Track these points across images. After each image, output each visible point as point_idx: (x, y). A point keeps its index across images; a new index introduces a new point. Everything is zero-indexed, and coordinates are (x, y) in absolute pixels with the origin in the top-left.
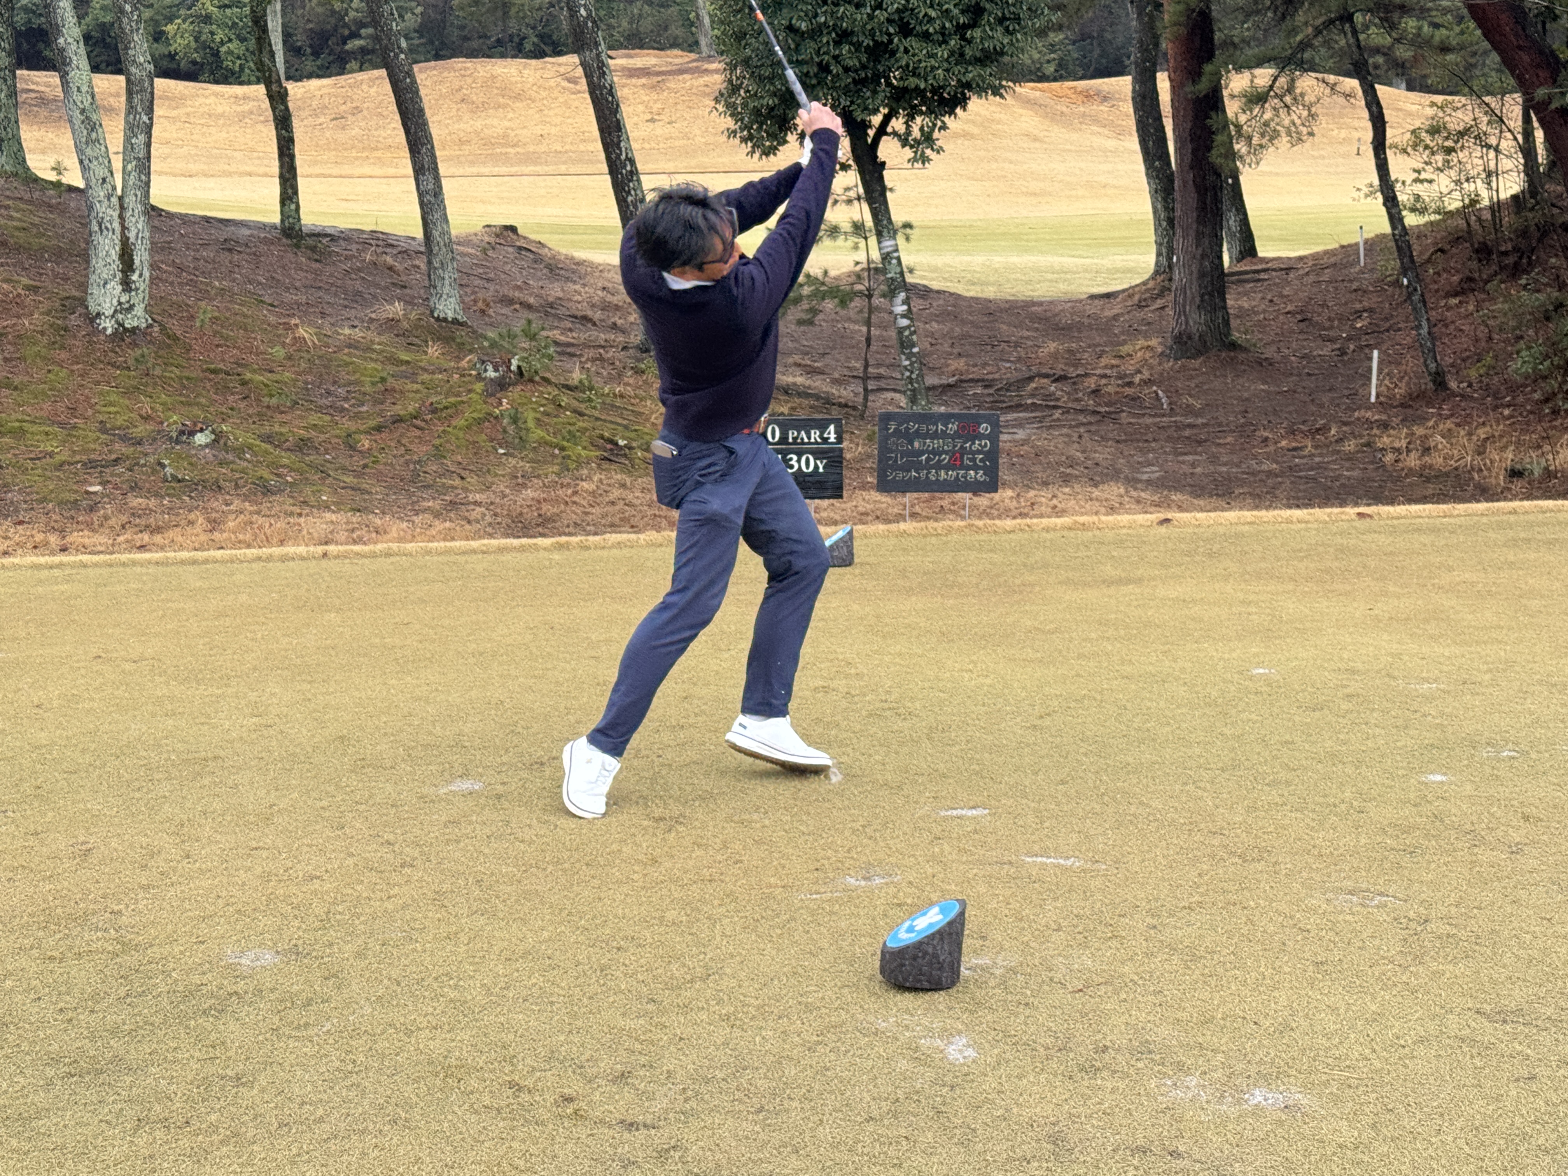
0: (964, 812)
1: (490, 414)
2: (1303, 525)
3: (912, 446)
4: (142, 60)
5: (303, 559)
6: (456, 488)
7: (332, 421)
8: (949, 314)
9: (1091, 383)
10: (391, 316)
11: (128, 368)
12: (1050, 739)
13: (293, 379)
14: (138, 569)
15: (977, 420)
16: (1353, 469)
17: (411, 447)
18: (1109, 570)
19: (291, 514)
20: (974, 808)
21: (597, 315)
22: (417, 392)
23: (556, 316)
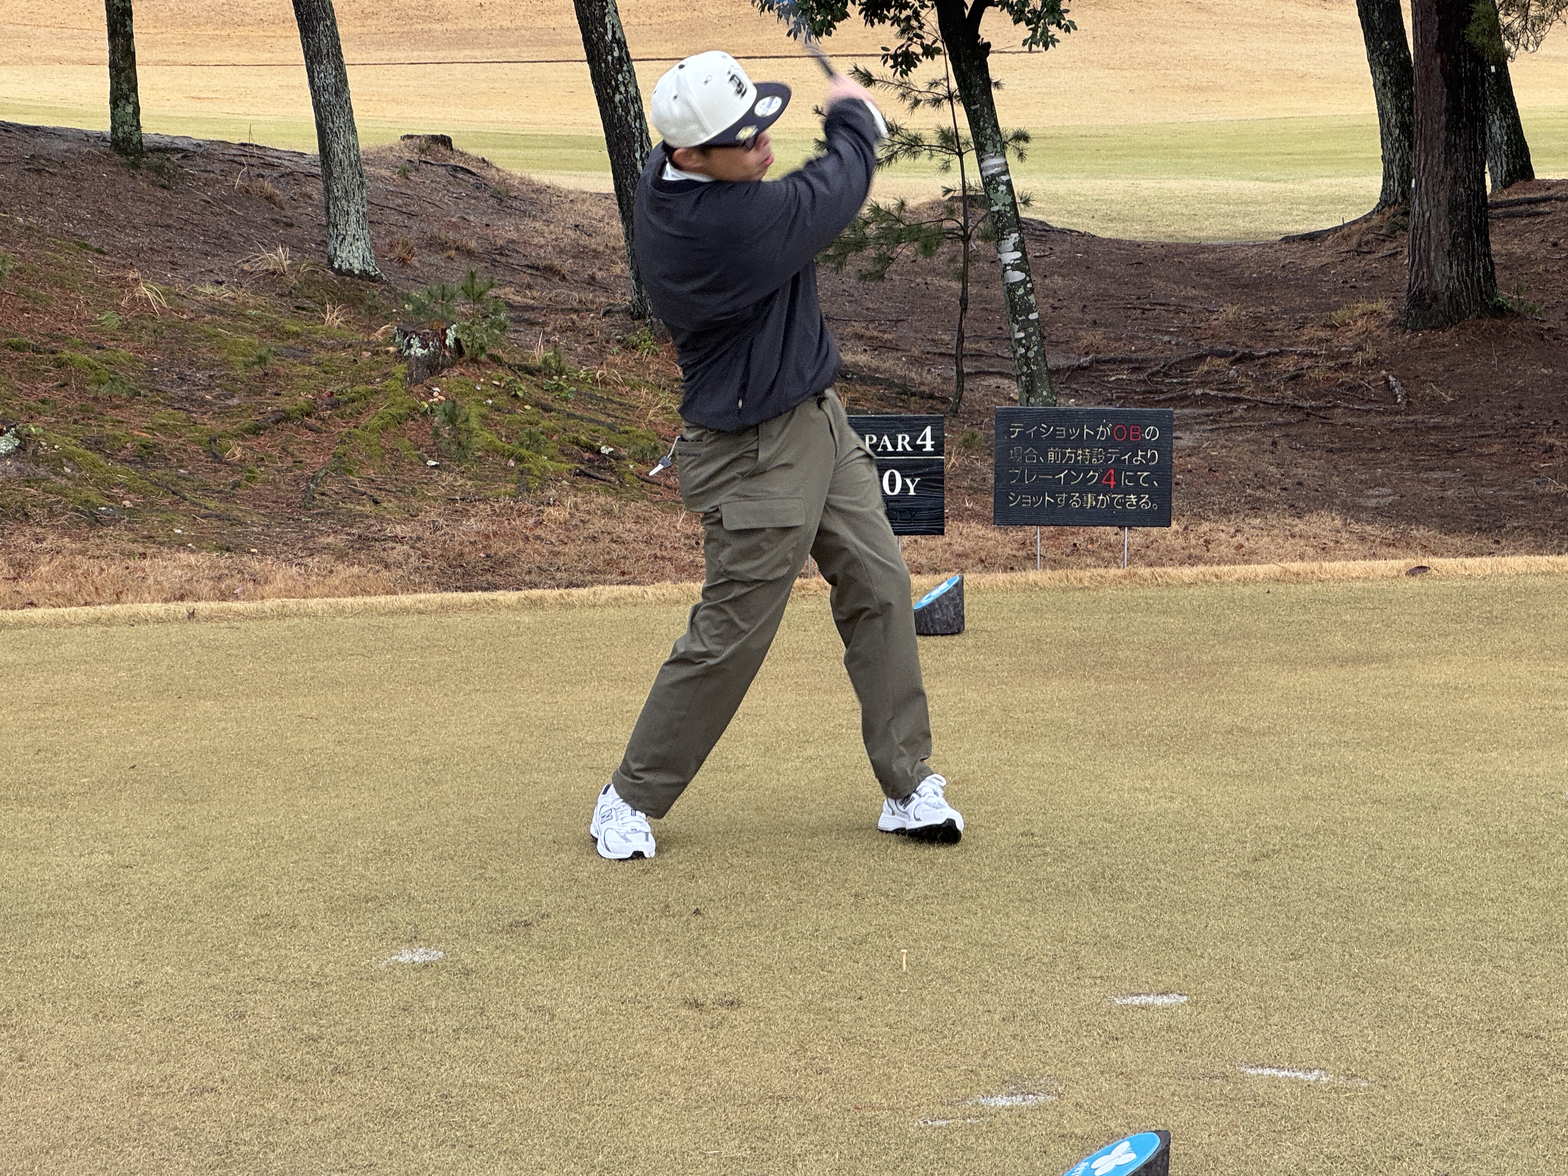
0: (1150, 999)
1: (415, 409)
3: (1046, 458)
5: (159, 620)
6: (368, 517)
7: (188, 419)
8: (1078, 264)
10: (271, 267)
12: (1271, 892)
13: (130, 359)
15: (1140, 421)
17: (302, 457)
18: (1339, 642)
19: (130, 555)
20: (1164, 993)
21: (567, 265)
22: (308, 377)
23: (507, 266)
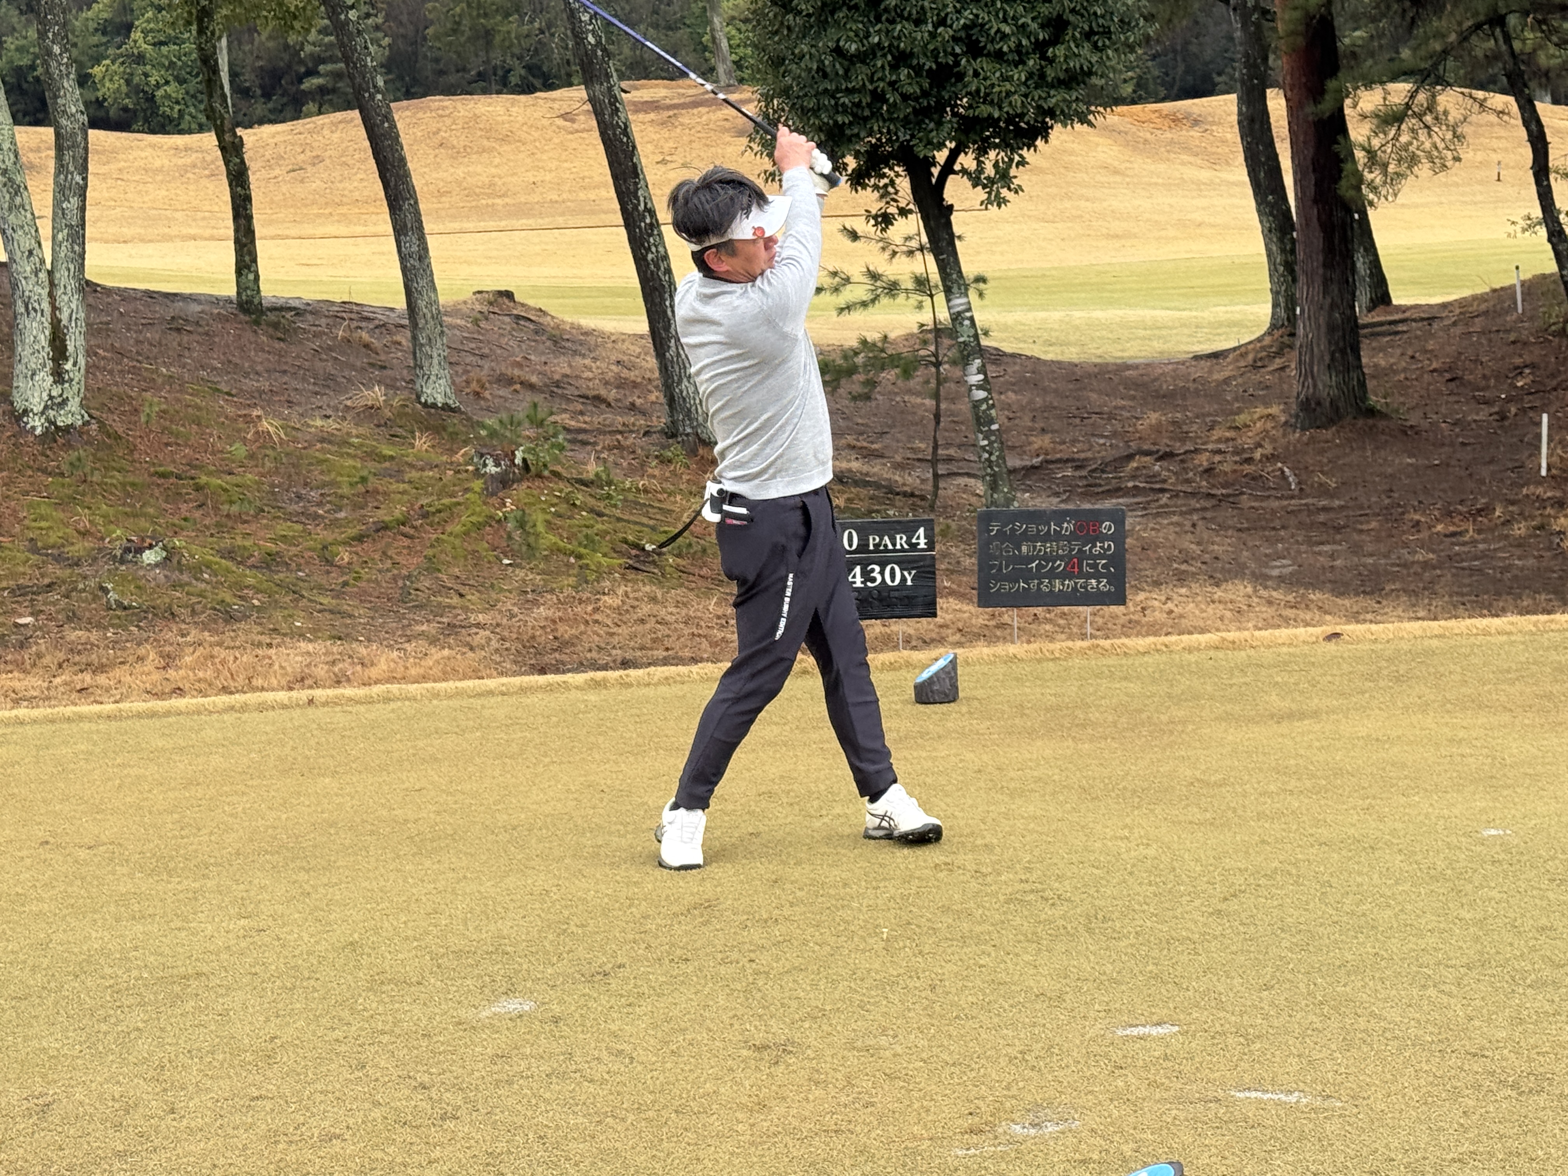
0: (1147, 1030)
1: (491, 517)
2: (1505, 638)
3: (1020, 551)
4: (74, 110)
5: (284, 707)
6: (454, 608)
7: (304, 531)
8: (1027, 382)
9: (1203, 460)
10: (370, 403)
11: (62, 475)
12: (1241, 928)
13: (256, 482)
14: (86, 726)
15: (1097, 517)
16: (1526, 557)
17: (398, 559)
18: (1275, 701)
19: (260, 645)
20: (1158, 1024)
21: (612, 394)
22: (404, 493)
23: (564, 397)
